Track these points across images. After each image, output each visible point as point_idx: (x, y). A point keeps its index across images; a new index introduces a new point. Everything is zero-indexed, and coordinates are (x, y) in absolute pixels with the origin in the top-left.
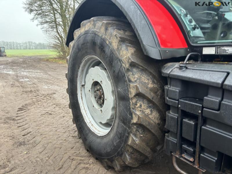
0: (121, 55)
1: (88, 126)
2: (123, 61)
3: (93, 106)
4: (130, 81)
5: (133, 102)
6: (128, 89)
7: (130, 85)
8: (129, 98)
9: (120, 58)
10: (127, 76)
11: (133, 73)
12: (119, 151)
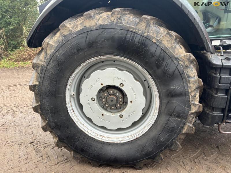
0: (176, 53)
1: (97, 140)
2: (180, 59)
3: (103, 115)
4: (189, 77)
5: (192, 96)
6: (187, 84)
7: (189, 80)
8: (189, 93)
9: (176, 56)
10: (186, 72)
11: (191, 69)
12: (169, 144)
